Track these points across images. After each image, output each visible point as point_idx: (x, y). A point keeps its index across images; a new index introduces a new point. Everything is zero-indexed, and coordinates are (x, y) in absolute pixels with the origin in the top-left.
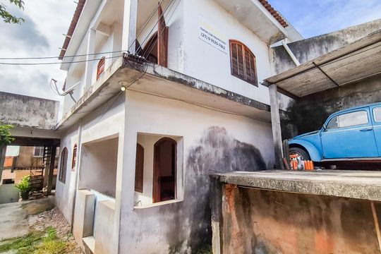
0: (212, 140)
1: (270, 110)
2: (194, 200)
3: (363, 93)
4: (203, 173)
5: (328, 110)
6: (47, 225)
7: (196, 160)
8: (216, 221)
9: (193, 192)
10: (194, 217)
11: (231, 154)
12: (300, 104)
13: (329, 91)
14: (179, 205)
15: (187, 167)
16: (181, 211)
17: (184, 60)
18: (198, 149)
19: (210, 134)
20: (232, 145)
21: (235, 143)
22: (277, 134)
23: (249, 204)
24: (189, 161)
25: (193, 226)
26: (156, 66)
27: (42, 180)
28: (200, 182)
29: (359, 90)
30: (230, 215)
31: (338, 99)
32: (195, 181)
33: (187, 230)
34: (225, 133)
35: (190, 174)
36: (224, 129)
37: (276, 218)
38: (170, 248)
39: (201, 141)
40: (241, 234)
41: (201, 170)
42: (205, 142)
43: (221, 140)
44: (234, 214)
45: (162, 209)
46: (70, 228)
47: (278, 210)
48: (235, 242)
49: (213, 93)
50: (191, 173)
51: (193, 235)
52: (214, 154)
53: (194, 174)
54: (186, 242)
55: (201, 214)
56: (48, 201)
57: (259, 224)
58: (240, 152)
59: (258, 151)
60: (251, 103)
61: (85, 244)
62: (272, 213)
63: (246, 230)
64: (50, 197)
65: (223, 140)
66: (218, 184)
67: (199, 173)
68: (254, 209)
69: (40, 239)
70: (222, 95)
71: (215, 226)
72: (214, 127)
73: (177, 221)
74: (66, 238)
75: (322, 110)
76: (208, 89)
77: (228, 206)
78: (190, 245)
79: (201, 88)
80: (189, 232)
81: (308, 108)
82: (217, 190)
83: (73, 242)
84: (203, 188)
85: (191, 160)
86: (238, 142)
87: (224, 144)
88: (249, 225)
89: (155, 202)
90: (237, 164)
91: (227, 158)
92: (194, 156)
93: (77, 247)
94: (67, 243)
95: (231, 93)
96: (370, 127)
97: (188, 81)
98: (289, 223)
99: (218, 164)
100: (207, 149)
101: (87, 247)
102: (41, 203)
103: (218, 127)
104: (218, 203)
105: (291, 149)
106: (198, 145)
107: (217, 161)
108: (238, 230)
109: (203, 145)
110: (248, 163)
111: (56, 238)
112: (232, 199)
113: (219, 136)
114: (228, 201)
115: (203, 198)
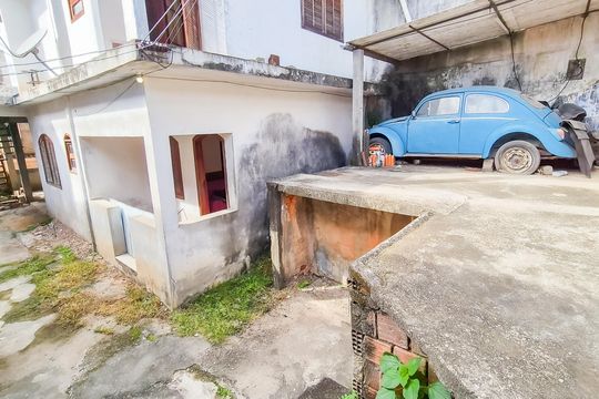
0: (272, 133)
1: (351, 87)
2: (250, 208)
3: (473, 63)
4: (261, 176)
5: (431, 84)
6: (55, 245)
7: (252, 162)
8: (274, 230)
9: (249, 199)
10: (253, 225)
11: (299, 148)
12: (399, 72)
13: (436, 55)
14: (233, 216)
15: (240, 170)
16: (235, 222)
17: (226, 13)
18: (254, 147)
19: (269, 125)
20: (300, 136)
21: (305, 133)
22: (357, 122)
23: (313, 211)
24: (241, 163)
25: (251, 235)
26: (184, 50)
27: (7, 177)
28: (258, 187)
29: (470, 59)
30: (290, 224)
31: (444, 69)
32: (251, 187)
33: (244, 239)
34: (290, 121)
35: (244, 179)
36: (289, 115)
37: (337, 224)
38: (227, 259)
39: (257, 136)
40: (303, 240)
41: (258, 173)
42: (263, 136)
43: (285, 131)
44: (295, 221)
45: (213, 222)
46: (91, 247)
47: (340, 216)
48: (295, 248)
49: (269, 76)
50: (246, 178)
51: (251, 244)
52: (274, 150)
53: (249, 179)
54: (243, 252)
55: (260, 222)
56: (35, 211)
57: (321, 229)
58: (311, 143)
59: (336, 139)
60: (324, 82)
61: (120, 263)
62: (334, 219)
63: (309, 236)
64: (35, 204)
65: (288, 130)
66: (276, 194)
67: (256, 176)
68: (317, 216)
69: (54, 262)
70: (282, 76)
71: (274, 235)
72: (274, 115)
73: (232, 232)
74: (91, 258)
75: (423, 82)
76: (262, 71)
77: (288, 215)
78: (248, 253)
79: (251, 72)
80: (247, 241)
81: (407, 78)
82: (275, 200)
83: (102, 262)
84: (262, 193)
85: (245, 162)
86: (309, 130)
87: (289, 135)
88: (312, 230)
89: (203, 213)
90: (306, 160)
91: (293, 153)
92: (249, 158)
93: (109, 266)
94: (95, 264)
95: (295, 71)
96: (457, 119)
97: (233, 64)
98: (349, 229)
99: (280, 163)
100: (266, 146)
101: (124, 266)
102: (24, 214)
103: (280, 114)
104: (276, 213)
105: (373, 139)
106: (253, 142)
107: (279, 159)
108: (300, 236)
109: (260, 141)
110: (321, 157)
111: (76, 259)
112: (293, 207)
113: (282, 125)
114: (288, 209)
115: (262, 205)
